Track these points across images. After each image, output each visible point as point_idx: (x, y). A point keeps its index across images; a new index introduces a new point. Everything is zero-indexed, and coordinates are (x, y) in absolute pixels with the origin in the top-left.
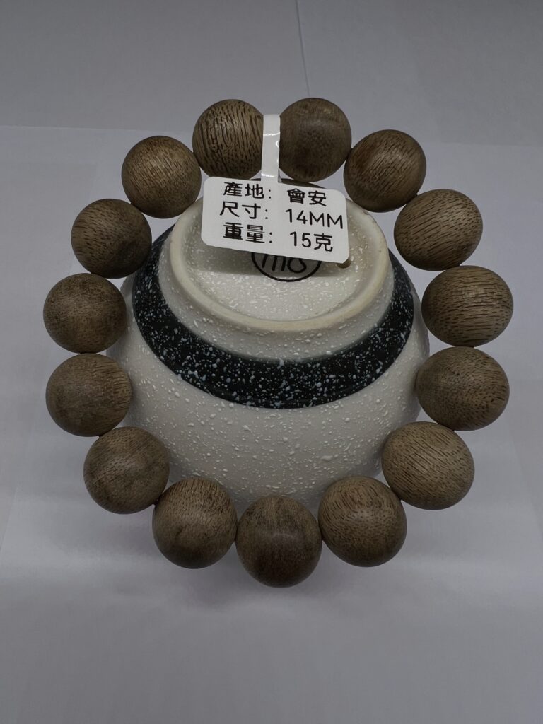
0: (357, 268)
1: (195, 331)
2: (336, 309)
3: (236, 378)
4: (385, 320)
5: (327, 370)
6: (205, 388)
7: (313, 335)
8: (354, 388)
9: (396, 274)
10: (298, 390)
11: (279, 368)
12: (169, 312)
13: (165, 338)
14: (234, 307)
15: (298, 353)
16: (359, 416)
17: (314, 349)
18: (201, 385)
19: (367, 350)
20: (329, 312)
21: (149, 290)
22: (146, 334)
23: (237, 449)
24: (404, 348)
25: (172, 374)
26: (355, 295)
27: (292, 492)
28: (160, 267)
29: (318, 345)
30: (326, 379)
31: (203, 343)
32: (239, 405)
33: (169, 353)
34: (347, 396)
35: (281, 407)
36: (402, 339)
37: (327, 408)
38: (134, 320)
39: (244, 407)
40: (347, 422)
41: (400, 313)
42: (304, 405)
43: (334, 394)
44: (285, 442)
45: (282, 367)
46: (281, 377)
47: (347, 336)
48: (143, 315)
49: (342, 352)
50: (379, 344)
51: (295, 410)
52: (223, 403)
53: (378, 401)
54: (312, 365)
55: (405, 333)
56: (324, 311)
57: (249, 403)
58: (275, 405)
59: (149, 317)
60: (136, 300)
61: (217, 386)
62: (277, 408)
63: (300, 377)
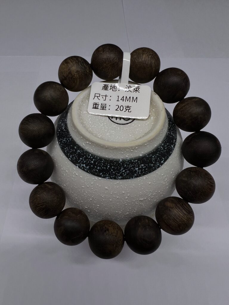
0: (152, 118)
1: (83, 147)
2: (143, 136)
3: (101, 167)
4: (164, 140)
5: (140, 163)
6: (88, 171)
7: (134, 148)
8: (152, 170)
9: (169, 119)
10: (128, 172)
11: (119, 162)
12: (72, 139)
13: (71, 151)
14: (100, 137)
15: (128, 156)
16: (155, 181)
17: (134, 154)
18: (87, 170)
19: (157, 153)
20: (141, 138)
21: (63, 130)
22: (63, 149)
23: (103, 197)
24: (173, 151)
25: (74, 166)
26: (151, 130)
27: (127, 214)
28: (68, 120)
29: (136, 152)
30: (140, 166)
31: (87, 152)
32: (103, 179)
33: (73, 157)
34: (149, 173)
35: (121, 179)
36: (172, 148)
37: (141, 179)
38: (57, 142)
39: (105, 179)
40: (150, 184)
41: (171, 137)
42: (131, 178)
43: (144, 173)
44: (123, 194)
45: (121, 162)
46: (121, 166)
47: (148, 148)
48: (61, 141)
49: (146, 155)
50: (162, 151)
51: (127, 180)
52: (96, 178)
53: (163, 175)
54: (134, 161)
55: (173, 145)
56: (138, 137)
57: (107, 178)
58: (118, 178)
59: (64, 141)
60: (58, 134)
61: (93, 171)
62: (119, 179)
63: (129, 166)
